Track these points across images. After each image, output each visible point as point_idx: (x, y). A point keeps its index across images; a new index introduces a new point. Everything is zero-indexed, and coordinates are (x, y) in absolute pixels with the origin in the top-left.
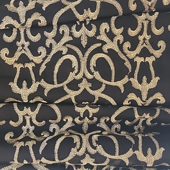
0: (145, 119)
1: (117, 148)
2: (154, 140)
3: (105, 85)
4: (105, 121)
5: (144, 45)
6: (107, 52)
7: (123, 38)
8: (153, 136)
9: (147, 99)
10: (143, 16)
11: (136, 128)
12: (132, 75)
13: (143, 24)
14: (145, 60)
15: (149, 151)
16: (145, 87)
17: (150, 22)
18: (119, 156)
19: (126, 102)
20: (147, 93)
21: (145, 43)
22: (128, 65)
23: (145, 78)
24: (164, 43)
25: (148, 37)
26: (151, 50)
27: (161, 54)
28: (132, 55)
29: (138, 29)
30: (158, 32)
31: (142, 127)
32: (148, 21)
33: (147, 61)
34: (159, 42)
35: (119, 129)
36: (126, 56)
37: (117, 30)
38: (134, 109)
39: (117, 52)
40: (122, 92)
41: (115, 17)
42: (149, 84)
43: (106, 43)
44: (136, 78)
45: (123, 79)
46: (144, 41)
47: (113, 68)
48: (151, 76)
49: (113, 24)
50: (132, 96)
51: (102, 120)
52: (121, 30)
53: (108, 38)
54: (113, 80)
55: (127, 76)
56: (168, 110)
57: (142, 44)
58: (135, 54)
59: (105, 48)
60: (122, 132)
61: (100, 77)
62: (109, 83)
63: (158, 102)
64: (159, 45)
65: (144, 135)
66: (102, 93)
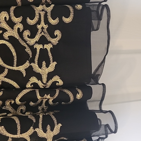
0: (46, 100)
1: (19, 127)
2: (53, 117)
3: (8, 70)
4: (10, 104)
5: (43, 34)
6: (8, 39)
7: (22, 26)
8: (53, 114)
9: (47, 82)
10: (41, 7)
11: (40, 108)
12: (32, 61)
13: (40, 14)
14: (43, 47)
15: (48, 127)
16: (45, 71)
17: (46, 13)
18: (20, 135)
19: (28, 85)
20: (47, 76)
21: (44, 32)
22: (28, 51)
23: (44, 63)
24: (60, 32)
25: (46, 27)
26: (49, 38)
27: (58, 42)
28: (32, 42)
29: (36, 19)
30: (54, 22)
31: (45, 107)
32: (44, 12)
33: (46, 48)
34: (56, 31)
35: (24, 110)
36: (26, 43)
37: (16, 19)
38: (36, 91)
39: (18, 39)
40: (24, 76)
41: (15, 7)
42: (48, 68)
43: (7, 31)
44: (37, 63)
45: (25, 64)
46: (42, 30)
47: (14, 54)
48: (50, 61)
49: (12, 13)
50: (34, 80)
51: (8, 103)
52: (20, 19)
53: (8, 26)
54: (15, 65)
55: (28, 61)
56: (66, 91)
57: (41, 33)
58: (35, 41)
59: (6, 35)
60: (27, 112)
61: (3, 62)
62: (11, 68)
63: (57, 84)
64: (55, 34)
65: (46, 114)
66: (5, 77)
